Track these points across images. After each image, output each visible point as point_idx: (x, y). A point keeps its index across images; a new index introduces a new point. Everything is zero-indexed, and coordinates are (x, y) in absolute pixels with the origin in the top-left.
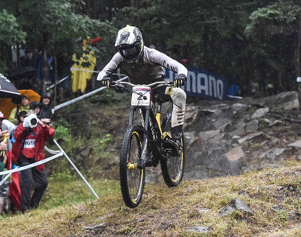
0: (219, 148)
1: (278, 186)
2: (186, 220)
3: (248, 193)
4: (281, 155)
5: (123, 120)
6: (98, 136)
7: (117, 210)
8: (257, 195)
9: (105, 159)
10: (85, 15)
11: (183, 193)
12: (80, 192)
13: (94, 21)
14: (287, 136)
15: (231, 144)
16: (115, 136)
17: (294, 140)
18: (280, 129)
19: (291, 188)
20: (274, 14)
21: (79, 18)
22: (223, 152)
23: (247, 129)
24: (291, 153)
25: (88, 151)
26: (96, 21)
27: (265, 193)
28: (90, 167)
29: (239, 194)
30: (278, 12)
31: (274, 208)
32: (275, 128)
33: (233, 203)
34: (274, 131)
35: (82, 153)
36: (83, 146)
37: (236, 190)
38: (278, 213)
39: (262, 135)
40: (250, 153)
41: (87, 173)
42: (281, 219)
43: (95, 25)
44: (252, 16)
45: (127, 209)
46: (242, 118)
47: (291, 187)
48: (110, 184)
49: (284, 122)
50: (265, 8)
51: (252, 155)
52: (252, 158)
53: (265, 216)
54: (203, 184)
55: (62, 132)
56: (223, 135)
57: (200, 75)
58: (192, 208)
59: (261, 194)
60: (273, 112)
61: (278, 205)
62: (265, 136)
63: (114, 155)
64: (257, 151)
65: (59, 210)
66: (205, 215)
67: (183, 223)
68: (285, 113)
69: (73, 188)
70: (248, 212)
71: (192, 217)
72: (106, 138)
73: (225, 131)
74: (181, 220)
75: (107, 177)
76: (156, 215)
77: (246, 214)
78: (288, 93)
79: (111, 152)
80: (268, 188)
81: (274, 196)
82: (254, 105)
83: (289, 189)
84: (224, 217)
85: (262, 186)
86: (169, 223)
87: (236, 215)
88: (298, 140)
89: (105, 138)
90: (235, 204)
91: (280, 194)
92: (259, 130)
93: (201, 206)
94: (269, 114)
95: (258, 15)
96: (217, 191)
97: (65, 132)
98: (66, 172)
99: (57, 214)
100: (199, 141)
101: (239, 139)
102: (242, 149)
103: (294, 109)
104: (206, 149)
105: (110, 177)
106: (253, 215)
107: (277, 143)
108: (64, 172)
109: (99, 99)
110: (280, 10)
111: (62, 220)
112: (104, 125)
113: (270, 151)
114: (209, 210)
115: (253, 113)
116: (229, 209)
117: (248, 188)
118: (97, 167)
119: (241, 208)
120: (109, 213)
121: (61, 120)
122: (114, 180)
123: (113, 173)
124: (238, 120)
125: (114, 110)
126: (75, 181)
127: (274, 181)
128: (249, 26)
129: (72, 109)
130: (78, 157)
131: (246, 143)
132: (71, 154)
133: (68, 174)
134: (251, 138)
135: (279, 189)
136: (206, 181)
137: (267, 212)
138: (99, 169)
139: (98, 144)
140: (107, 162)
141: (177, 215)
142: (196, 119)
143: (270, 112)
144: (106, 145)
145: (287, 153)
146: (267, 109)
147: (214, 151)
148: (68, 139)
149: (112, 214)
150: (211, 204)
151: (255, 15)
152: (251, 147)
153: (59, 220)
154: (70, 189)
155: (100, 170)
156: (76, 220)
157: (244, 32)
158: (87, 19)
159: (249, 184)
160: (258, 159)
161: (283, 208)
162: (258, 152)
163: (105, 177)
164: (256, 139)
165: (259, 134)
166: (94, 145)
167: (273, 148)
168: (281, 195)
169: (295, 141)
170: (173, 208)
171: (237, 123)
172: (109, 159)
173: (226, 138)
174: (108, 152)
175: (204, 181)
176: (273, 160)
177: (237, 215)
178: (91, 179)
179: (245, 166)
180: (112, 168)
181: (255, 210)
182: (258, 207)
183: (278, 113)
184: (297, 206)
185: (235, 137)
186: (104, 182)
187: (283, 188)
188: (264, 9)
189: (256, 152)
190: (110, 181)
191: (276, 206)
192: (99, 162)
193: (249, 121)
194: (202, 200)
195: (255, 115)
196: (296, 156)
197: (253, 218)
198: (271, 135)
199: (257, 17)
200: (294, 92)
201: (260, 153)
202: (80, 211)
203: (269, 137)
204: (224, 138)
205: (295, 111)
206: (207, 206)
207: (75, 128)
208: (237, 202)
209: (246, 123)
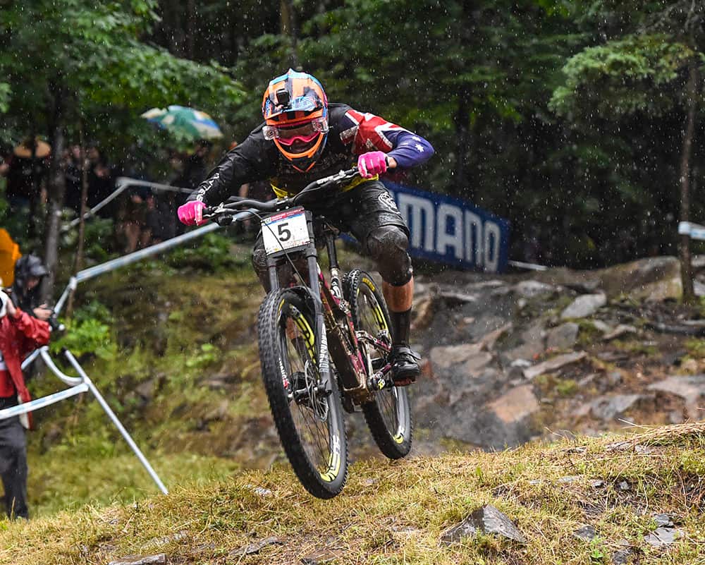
0: (477, 388)
1: (592, 478)
2: (362, 553)
3: (517, 493)
4: (628, 410)
5: (245, 313)
6: (183, 349)
7: (197, 524)
8: (539, 498)
9: (195, 404)
10: (161, 49)
11: (360, 488)
12: (128, 484)
13: (183, 62)
14: (646, 365)
15: (508, 380)
16: (224, 350)
17: (661, 374)
18: (629, 346)
19: (624, 485)
20: (624, 62)
21: (147, 54)
22: (487, 398)
23: (549, 343)
24: (653, 407)
25: (154, 384)
26: (188, 64)
27: (557, 494)
28: (157, 423)
29: (495, 495)
30: (634, 59)
31: (579, 532)
32: (618, 344)
33: (477, 516)
34: (616, 353)
35: (139, 389)
36: (143, 370)
37: (488, 485)
38: (586, 545)
39: (583, 360)
40: (553, 404)
41: (148, 438)
42: (592, 558)
43: (185, 72)
44: (571, 66)
45: (221, 524)
46: (538, 316)
47: (623, 483)
48: (203, 465)
49: (641, 332)
50: (602, 47)
51: (557, 409)
52: (558, 417)
53: (555, 550)
54: (411, 469)
55: (93, 335)
56: (489, 357)
57: (446, 210)
58: (379, 524)
59: (547, 498)
60: (616, 306)
61: (588, 525)
62: (591, 362)
63: (217, 397)
64: (572, 398)
65: (57, 521)
66: (408, 543)
67: (352, 560)
68: (644, 308)
69: (113, 475)
70: (513, 540)
71: (377, 546)
72: (201, 353)
73: (495, 347)
74: (350, 554)
75: (199, 449)
76: (290, 540)
77: (507, 543)
78: (658, 262)
79: (212, 388)
80: (566, 484)
81: (580, 503)
82: (570, 287)
83: (617, 487)
84: (453, 550)
85: (552, 478)
86: (319, 559)
87: (483, 547)
88: (672, 375)
89: (199, 355)
90: (483, 519)
91: (595, 499)
92: (578, 348)
93: (399, 522)
94: (606, 310)
95: (584, 63)
96: (441, 487)
97: (101, 337)
98: (100, 434)
99: (51, 530)
100: (427, 370)
101: (526, 367)
102: (533, 391)
103: (668, 301)
104: (445, 390)
105: (206, 450)
106: (525, 547)
107: (621, 380)
108: (94, 434)
109: (192, 259)
110: (639, 54)
111: (62, 545)
112: (201, 321)
113: (601, 399)
114: (419, 531)
115: (566, 306)
116: (466, 530)
117: (517, 481)
118: (174, 424)
119: (497, 529)
120: (179, 532)
121: (94, 308)
122: (214, 458)
123: (213, 439)
124: (529, 322)
125: (227, 286)
126: (118, 456)
127: (582, 466)
128: (561, 91)
129: (124, 279)
130: (131, 398)
131: (544, 379)
132: (114, 390)
133: (104, 440)
134: (556, 365)
135: (593, 486)
136: (418, 463)
137: (561, 542)
138: (178, 430)
139: (181, 367)
140: (201, 414)
141: (340, 542)
142: (425, 317)
143: (608, 304)
144: (201, 370)
145: (643, 405)
146: (600, 298)
147: (464, 395)
148: (107, 353)
149: (184, 534)
150: (425, 518)
151: (577, 64)
152: (556, 388)
153: (53, 544)
154: (107, 474)
155: (182, 431)
156: (97, 546)
157: (550, 105)
158: (166, 57)
159: (523, 471)
160: (572, 419)
161: (601, 532)
162: (573, 401)
163: (191, 450)
164: (569, 370)
165: (575, 356)
166: (172, 371)
167: (609, 394)
168: (596, 502)
169: (665, 378)
170: (331, 523)
171: (526, 329)
172: (206, 406)
173: (496, 364)
174: (204, 389)
175: (416, 462)
176: (608, 423)
177: (486, 545)
178: (159, 452)
179: (539, 433)
180: (212, 428)
181: (531, 534)
182: (539, 528)
183: (627, 309)
184: (634, 530)
185: (519, 362)
186: (188, 462)
187: (602, 484)
188: (600, 50)
189: (567, 402)
190: (203, 459)
191: (584, 528)
192: (179, 412)
193: (556, 325)
194: (403, 506)
195: (570, 312)
196: (666, 414)
197: (523, 553)
198: (608, 362)
199: (581, 68)
200: (671, 259)
201: (577, 404)
202: (107, 524)
203: (602, 366)
204: (491, 364)
205: (671, 303)
206: (413, 521)
207: (128, 327)
208: (486, 515)
209: (549, 331)
